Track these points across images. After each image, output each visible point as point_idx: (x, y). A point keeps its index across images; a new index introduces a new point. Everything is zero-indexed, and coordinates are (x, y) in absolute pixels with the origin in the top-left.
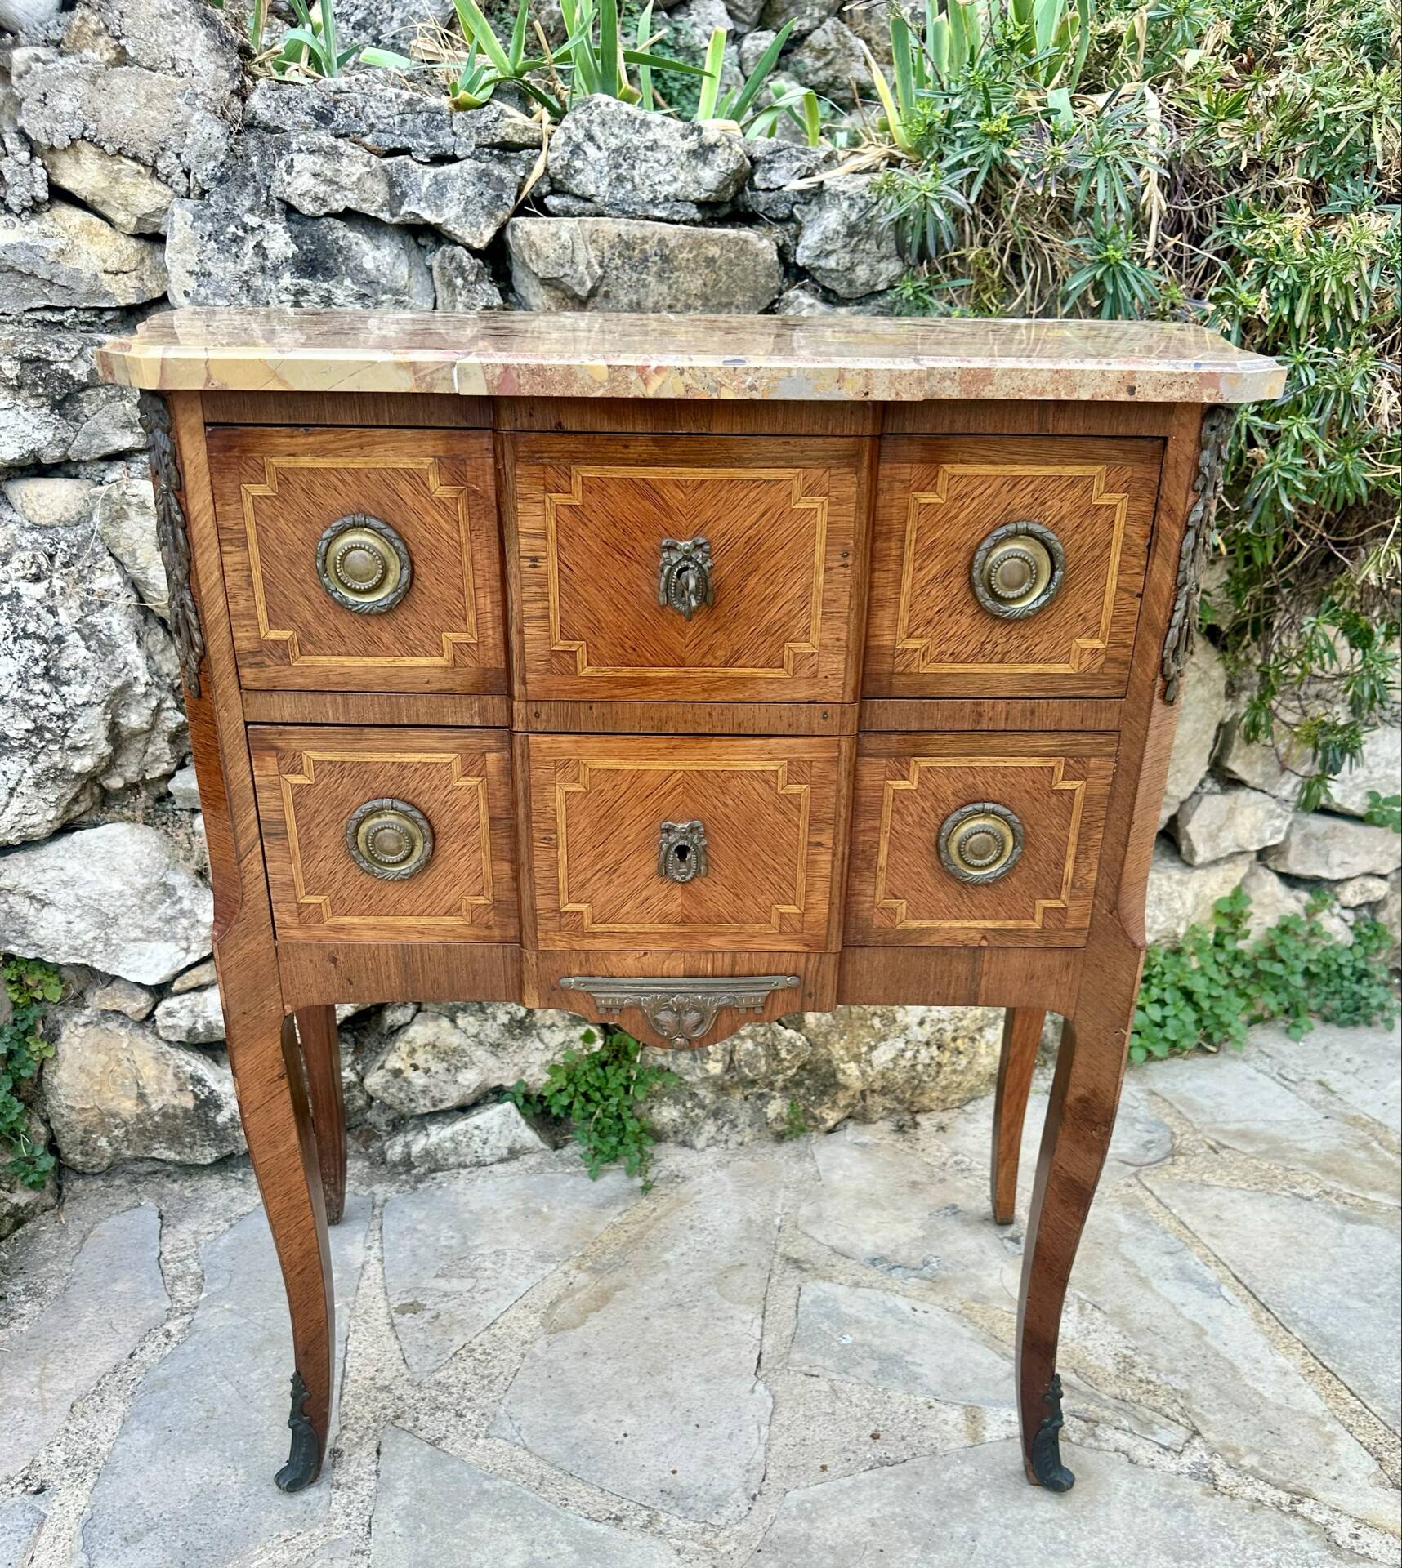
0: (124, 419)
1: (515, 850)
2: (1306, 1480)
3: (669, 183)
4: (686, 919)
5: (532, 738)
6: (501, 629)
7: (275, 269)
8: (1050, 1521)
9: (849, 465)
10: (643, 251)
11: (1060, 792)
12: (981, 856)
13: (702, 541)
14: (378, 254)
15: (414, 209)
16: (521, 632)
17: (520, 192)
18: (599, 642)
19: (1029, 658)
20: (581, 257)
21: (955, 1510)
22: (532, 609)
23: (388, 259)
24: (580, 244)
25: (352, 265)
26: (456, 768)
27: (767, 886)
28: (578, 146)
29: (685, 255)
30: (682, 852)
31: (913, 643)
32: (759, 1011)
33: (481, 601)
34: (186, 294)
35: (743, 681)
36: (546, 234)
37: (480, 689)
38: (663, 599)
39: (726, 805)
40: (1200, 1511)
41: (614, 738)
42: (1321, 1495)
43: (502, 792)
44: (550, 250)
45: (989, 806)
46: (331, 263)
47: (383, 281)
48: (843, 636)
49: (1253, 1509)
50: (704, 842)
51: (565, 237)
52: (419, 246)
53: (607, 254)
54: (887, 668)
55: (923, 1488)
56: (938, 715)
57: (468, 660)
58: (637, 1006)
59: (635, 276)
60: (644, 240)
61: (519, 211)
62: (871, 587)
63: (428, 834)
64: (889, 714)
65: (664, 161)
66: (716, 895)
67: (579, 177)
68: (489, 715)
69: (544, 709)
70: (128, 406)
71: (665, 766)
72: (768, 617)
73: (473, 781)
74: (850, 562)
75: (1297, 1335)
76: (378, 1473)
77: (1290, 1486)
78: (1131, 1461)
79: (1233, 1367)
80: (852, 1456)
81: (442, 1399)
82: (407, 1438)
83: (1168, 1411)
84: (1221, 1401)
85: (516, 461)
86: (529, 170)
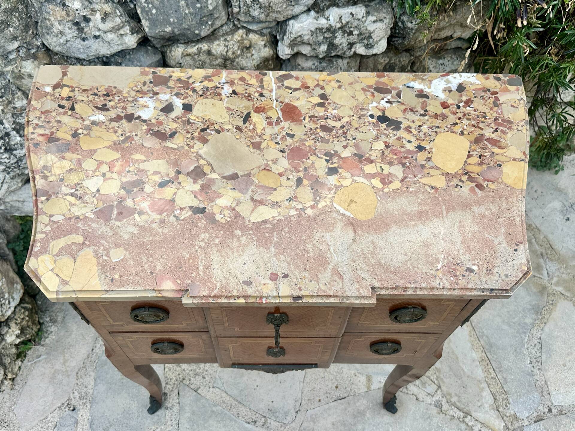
40: (435, 420)
49: (451, 419)
75: (482, 342)
76: (179, 403)
77: (465, 410)
78: (417, 399)
79: (457, 358)
80: (329, 396)
81: (197, 370)
82: (187, 389)
83: (432, 378)
84: (450, 373)
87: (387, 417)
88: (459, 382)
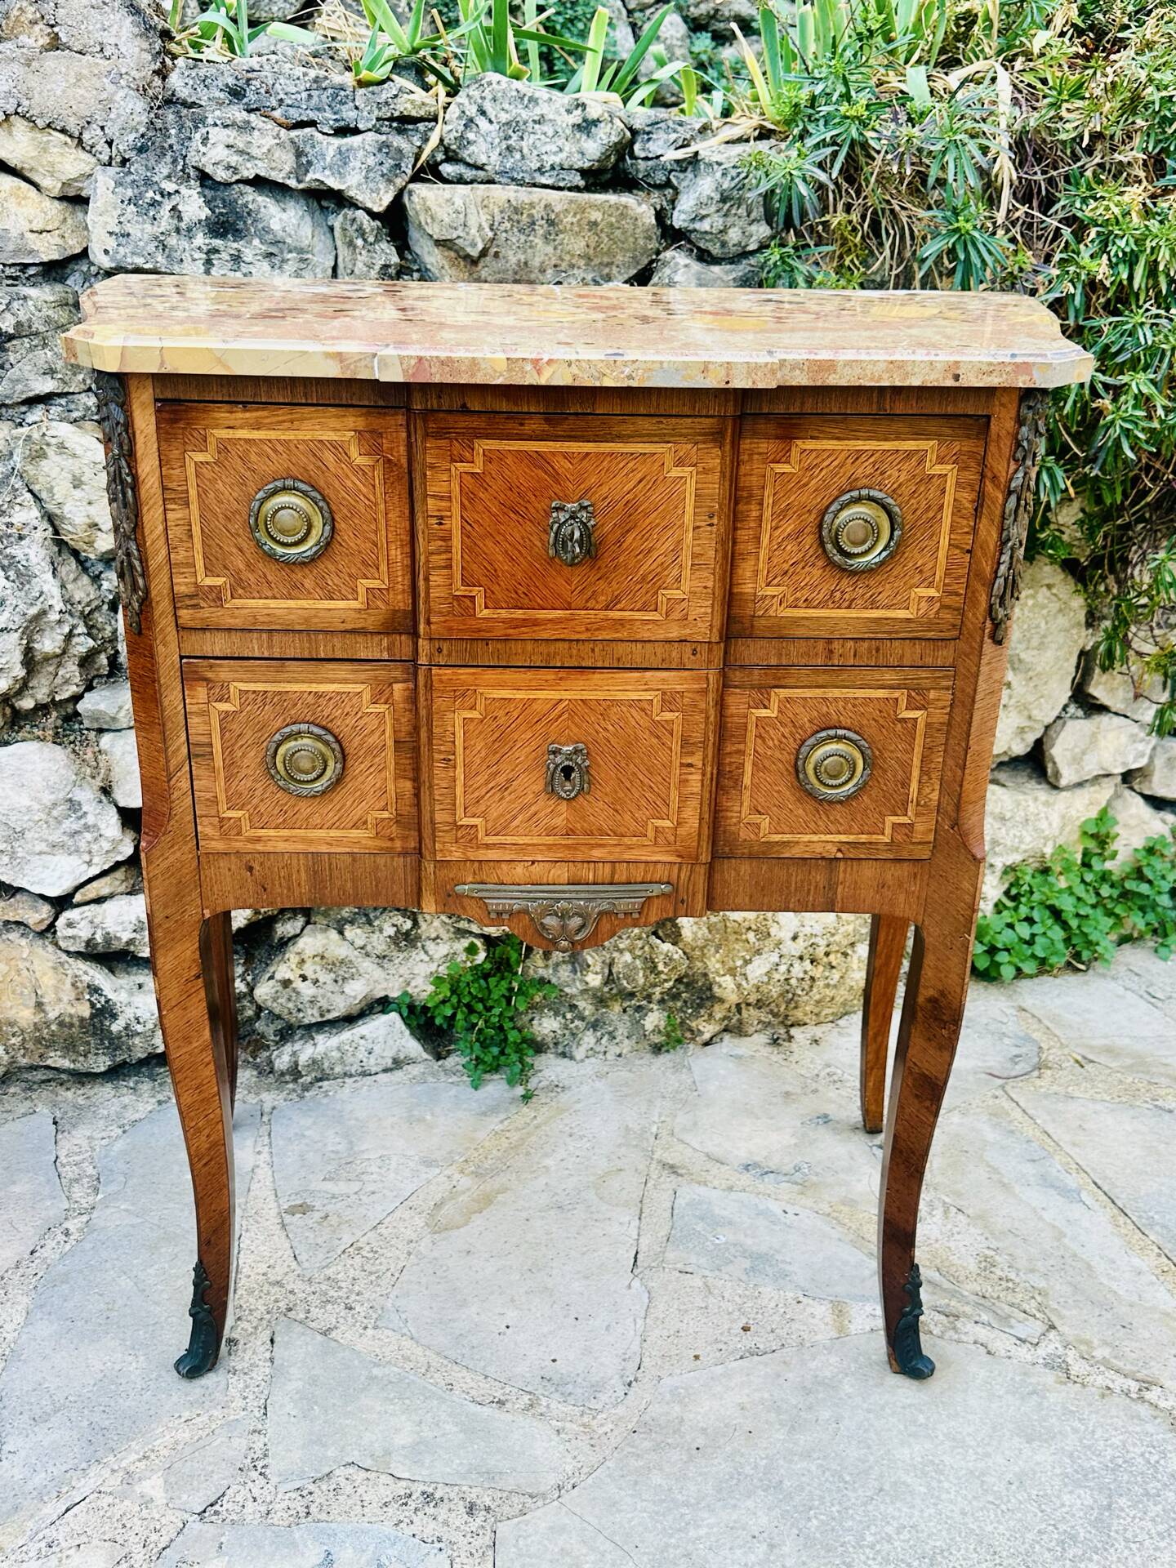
0: (46, 366)
1: (417, 769)
2: (1154, 1370)
3: (555, 153)
4: (570, 832)
5: (435, 670)
6: (408, 576)
7: (189, 230)
8: (910, 1406)
9: (714, 441)
10: (531, 216)
11: (904, 720)
12: (835, 777)
13: (586, 503)
14: (284, 216)
15: (318, 176)
16: (427, 579)
17: (417, 160)
18: (496, 588)
19: (874, 606)
20: (473, 222)
21: (821, 1396)
22: (437, 560)
23: (294, 221)
24: (472, 210)
25: (260, 226)
26: (366, 696)
27: (643, 802)
28: (471, 120)
29: (570, 219)
31: (770, 591)
32: (636, 916)
33: (393, 552)
34: (106, 252)
35: (621, 623)
36: (441, 200)
37: (389, 628)
38: (552, 552)
39: (605, 729)
40: (1052, 1397)
41: (508, 671)
42: (1167, 1384)
43: (406, 718)
44: (444, 214)
45: (841, 732)
46: (241, 225)
47: (289, 240)
48: (710, 584)
49: (1103, 1396)
50: (587, 763)
51: (459, 203)
52: (322, 208)
53: (498, 218)
54: (749, 612)
55: (790, 1376)
56: (795, 652)
57: (379, 603)
58: (526, 912)
59: (523, 238)
60: (532, 205)
61: (416, 178)
62: (734, 543)
63: (339, 755)
64: (750, 652)
65: (550, 133)
66: (596, 809)
67: (472, 148)
68: (397, 651)
69: (445, 646)
70: (49, 354)
71: (553, 695)
72: (645, 567)
73: (381, 708)
74: (715, 521)
75: (1152, 1237)
76: (272, 1360)
77: (1139, 1376)
78: (989, 1353)
79: (1089, 1267)
80: (724, 1347)
81: (332, 1293)
82: (299, 1328)
83: (1026, 1306)
84: (1077, 1298)
85: (426, 435)
86: (426, 140)
87: (903, 1389)
88: (1109, 1315)
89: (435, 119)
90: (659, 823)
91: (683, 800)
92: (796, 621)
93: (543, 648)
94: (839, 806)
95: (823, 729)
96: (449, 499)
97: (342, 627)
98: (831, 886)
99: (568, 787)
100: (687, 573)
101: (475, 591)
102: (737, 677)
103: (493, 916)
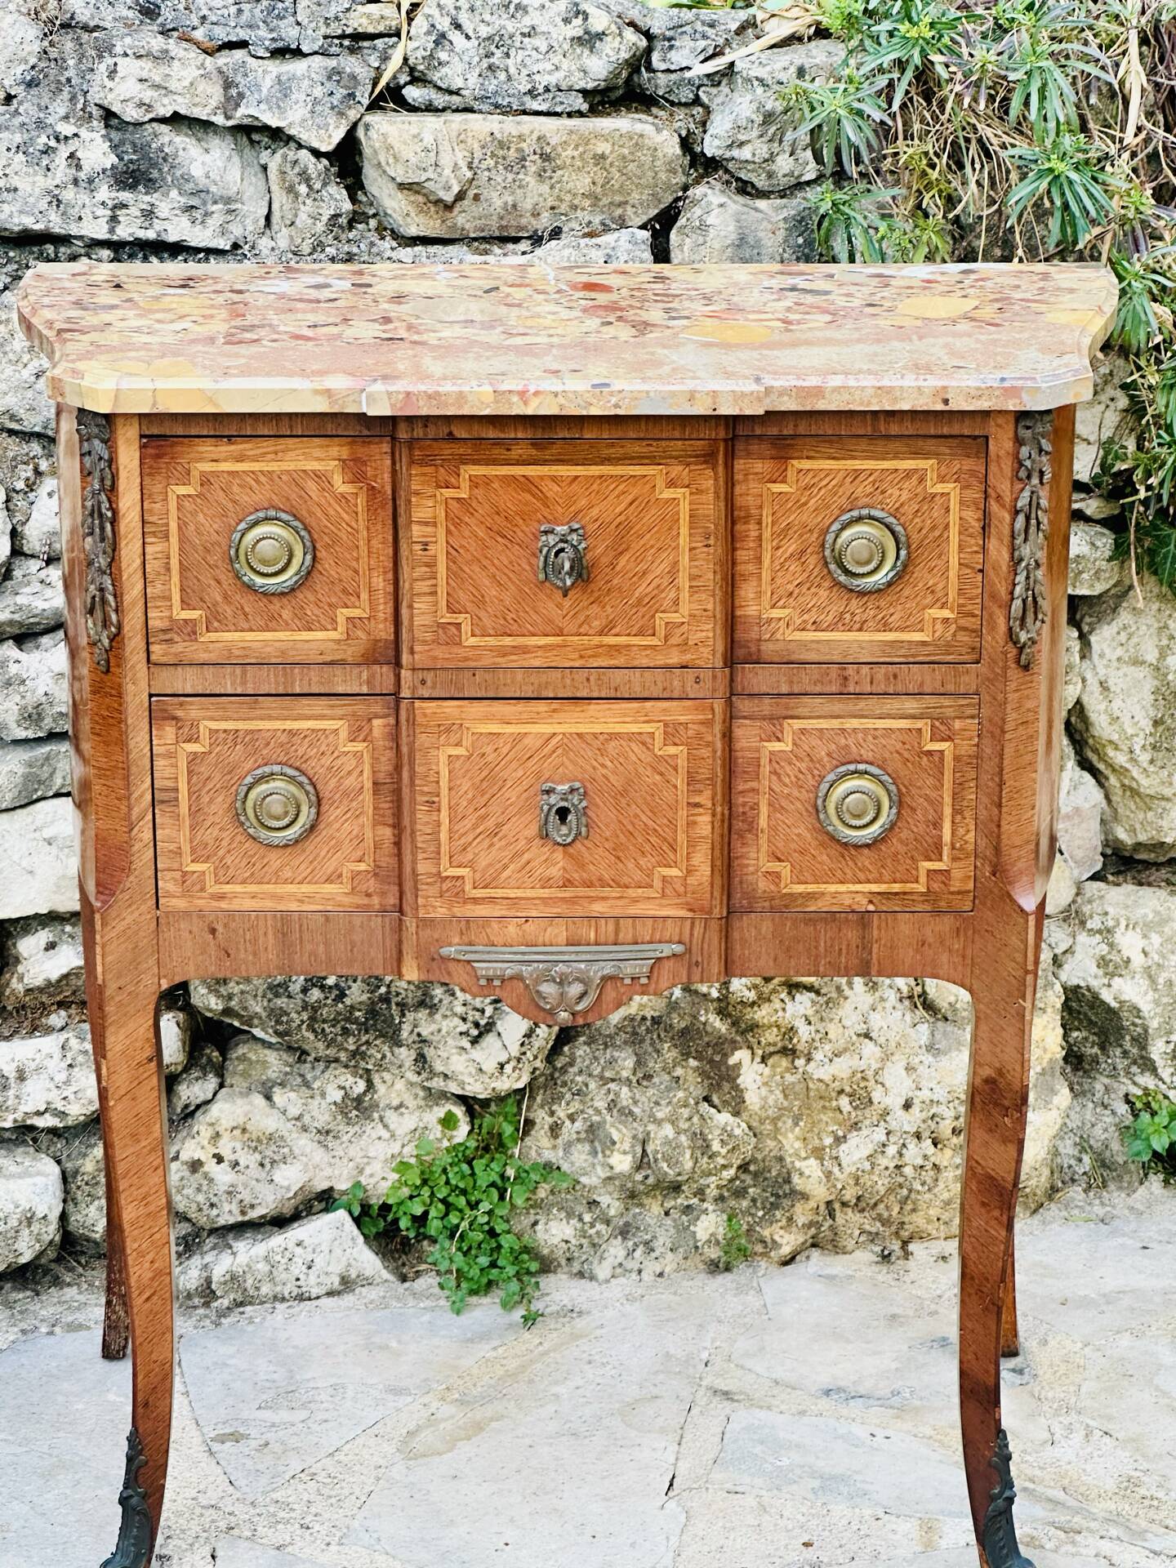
1: (398, 816)
4: (568, 883)
5: (418, 702)
6: (391, 604)
7: (91, 181)
9: (707, 462)
10: (521, 150)
11: (930, 753)
12: (858, 816)
13: (576, 526)
14: (208, 158)
15: (251, 111)
16: (411, 607)
17: (375, 85)
18: (482, 614)
19: (887, 627)
20: (446, 159)
22: (422, 586)
23: (220, 164)
24: (446, 146)
25: (178, 174)
26: (344, 733)
27: (648, 847)
28: (442, 35)
30: (563, 813)
31: (777, 613)
32: (644, 981)
33: (374, 580)
35: (616, 649)
36: (406, 135)
37: (370, 659)
38: (542, 576)
39: (603, 766)
41: (496, 703)
43: (388, 755)
44: (410, 152)
45: (862, 767)
46: (153, 174)
48: (710, 606)
50: (584, 804)
51: (428, 140)
53: (478, 155)
54: (754, 635)
56: (806, 680)
57: (360, 633)
58: (518, 977)
59: (510, 176)
60: (522, 138)
61: (374, 106)
62: (734, 563)
63: (313, 798)
64: (757, 678)
66: (599, 861)
67: (444, 69)
68: (377, 684)
69: (429, 677)
71: (547, 729)
72: (640, 589)
73: (360, 746)
74: (712, 542)
78: (1112, 1565)
85: (412, 462)
86: (385, 58)
89: (398, 34)
90: (666, 871)
91: (692, 844)
92: (804, 644)
93: (534, 678)
94: (866, 851)
95: (843, 764)
96: (435, 525)
97: (320, 659)
98: (865, 946)
99: (564, 830)
100: (685, 595)
101: (461, 618)
102: (743, 705)
103: (483, 982)
